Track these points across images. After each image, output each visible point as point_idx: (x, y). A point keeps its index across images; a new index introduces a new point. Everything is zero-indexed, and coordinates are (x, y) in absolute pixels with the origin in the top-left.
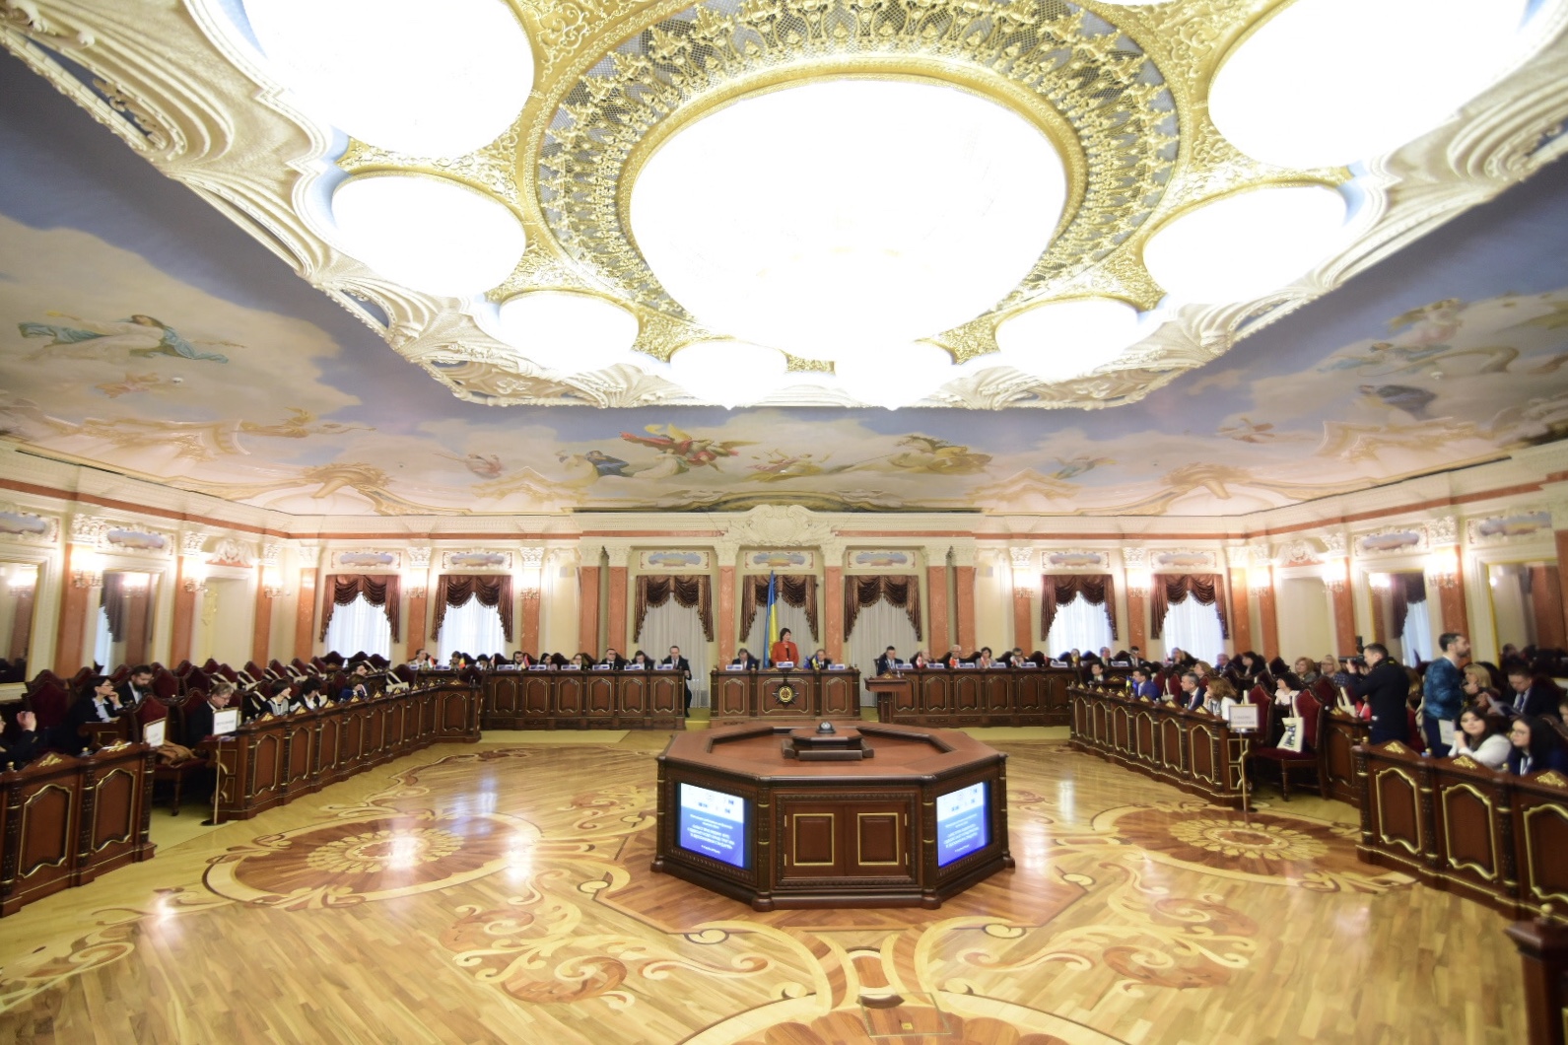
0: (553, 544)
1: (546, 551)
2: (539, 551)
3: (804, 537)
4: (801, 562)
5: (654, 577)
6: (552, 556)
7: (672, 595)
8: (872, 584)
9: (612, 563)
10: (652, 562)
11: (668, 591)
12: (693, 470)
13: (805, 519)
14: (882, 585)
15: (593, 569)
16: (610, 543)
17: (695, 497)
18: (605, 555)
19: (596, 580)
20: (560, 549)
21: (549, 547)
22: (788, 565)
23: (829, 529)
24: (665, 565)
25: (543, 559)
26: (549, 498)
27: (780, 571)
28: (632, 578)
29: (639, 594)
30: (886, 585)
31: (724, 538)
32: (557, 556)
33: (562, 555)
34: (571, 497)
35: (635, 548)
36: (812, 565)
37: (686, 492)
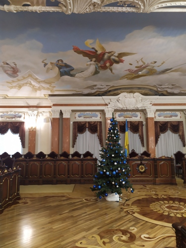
0: (41, 110)
1: (38, 112)
2: (36, 112)
3: (140, 106)
4: (137, 117)
5: (80, 122)
6: (40, 114)
7: (87, 129)
8: (165, 124)
9: (64, 116)
10: (79, 117)
11: (86, 128)
12: (102, 72)
13: (140, 98)
14: (169, 125)
15: (57, 119)
16: (63, 108)
17: (98, 88)
18: (61, 113)
19: (58, 123)
20: (44, 112)
21: (39, 111)
22: (131, 117)
23: (150, 103)
24: (84, 118)
25: (37, 116)
26: (39, 89)
27: (128, 120)
28: (71, 123)
29: (74, 129)
30: (171, 125)
31: (108, 106)
32: (42, 114)
33: (44, 114)
34: (48, 89)
35: (73, 111)
36: (141, 117)
37: (95, 86)
